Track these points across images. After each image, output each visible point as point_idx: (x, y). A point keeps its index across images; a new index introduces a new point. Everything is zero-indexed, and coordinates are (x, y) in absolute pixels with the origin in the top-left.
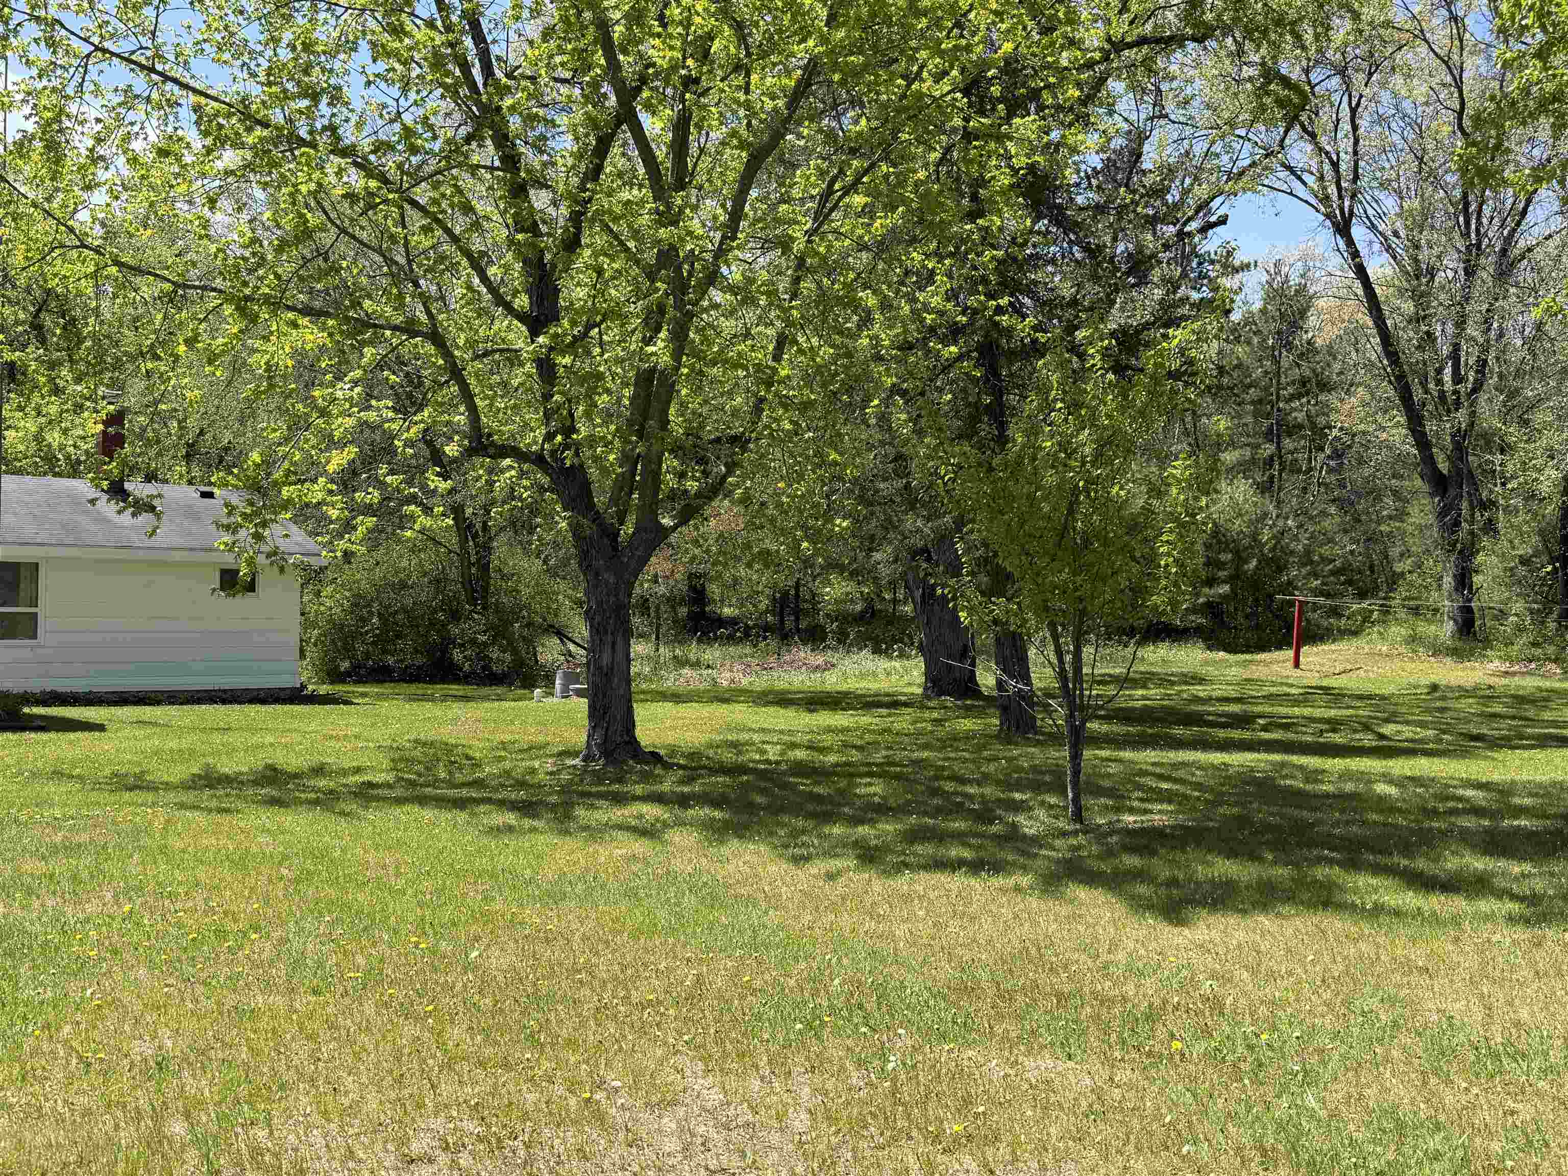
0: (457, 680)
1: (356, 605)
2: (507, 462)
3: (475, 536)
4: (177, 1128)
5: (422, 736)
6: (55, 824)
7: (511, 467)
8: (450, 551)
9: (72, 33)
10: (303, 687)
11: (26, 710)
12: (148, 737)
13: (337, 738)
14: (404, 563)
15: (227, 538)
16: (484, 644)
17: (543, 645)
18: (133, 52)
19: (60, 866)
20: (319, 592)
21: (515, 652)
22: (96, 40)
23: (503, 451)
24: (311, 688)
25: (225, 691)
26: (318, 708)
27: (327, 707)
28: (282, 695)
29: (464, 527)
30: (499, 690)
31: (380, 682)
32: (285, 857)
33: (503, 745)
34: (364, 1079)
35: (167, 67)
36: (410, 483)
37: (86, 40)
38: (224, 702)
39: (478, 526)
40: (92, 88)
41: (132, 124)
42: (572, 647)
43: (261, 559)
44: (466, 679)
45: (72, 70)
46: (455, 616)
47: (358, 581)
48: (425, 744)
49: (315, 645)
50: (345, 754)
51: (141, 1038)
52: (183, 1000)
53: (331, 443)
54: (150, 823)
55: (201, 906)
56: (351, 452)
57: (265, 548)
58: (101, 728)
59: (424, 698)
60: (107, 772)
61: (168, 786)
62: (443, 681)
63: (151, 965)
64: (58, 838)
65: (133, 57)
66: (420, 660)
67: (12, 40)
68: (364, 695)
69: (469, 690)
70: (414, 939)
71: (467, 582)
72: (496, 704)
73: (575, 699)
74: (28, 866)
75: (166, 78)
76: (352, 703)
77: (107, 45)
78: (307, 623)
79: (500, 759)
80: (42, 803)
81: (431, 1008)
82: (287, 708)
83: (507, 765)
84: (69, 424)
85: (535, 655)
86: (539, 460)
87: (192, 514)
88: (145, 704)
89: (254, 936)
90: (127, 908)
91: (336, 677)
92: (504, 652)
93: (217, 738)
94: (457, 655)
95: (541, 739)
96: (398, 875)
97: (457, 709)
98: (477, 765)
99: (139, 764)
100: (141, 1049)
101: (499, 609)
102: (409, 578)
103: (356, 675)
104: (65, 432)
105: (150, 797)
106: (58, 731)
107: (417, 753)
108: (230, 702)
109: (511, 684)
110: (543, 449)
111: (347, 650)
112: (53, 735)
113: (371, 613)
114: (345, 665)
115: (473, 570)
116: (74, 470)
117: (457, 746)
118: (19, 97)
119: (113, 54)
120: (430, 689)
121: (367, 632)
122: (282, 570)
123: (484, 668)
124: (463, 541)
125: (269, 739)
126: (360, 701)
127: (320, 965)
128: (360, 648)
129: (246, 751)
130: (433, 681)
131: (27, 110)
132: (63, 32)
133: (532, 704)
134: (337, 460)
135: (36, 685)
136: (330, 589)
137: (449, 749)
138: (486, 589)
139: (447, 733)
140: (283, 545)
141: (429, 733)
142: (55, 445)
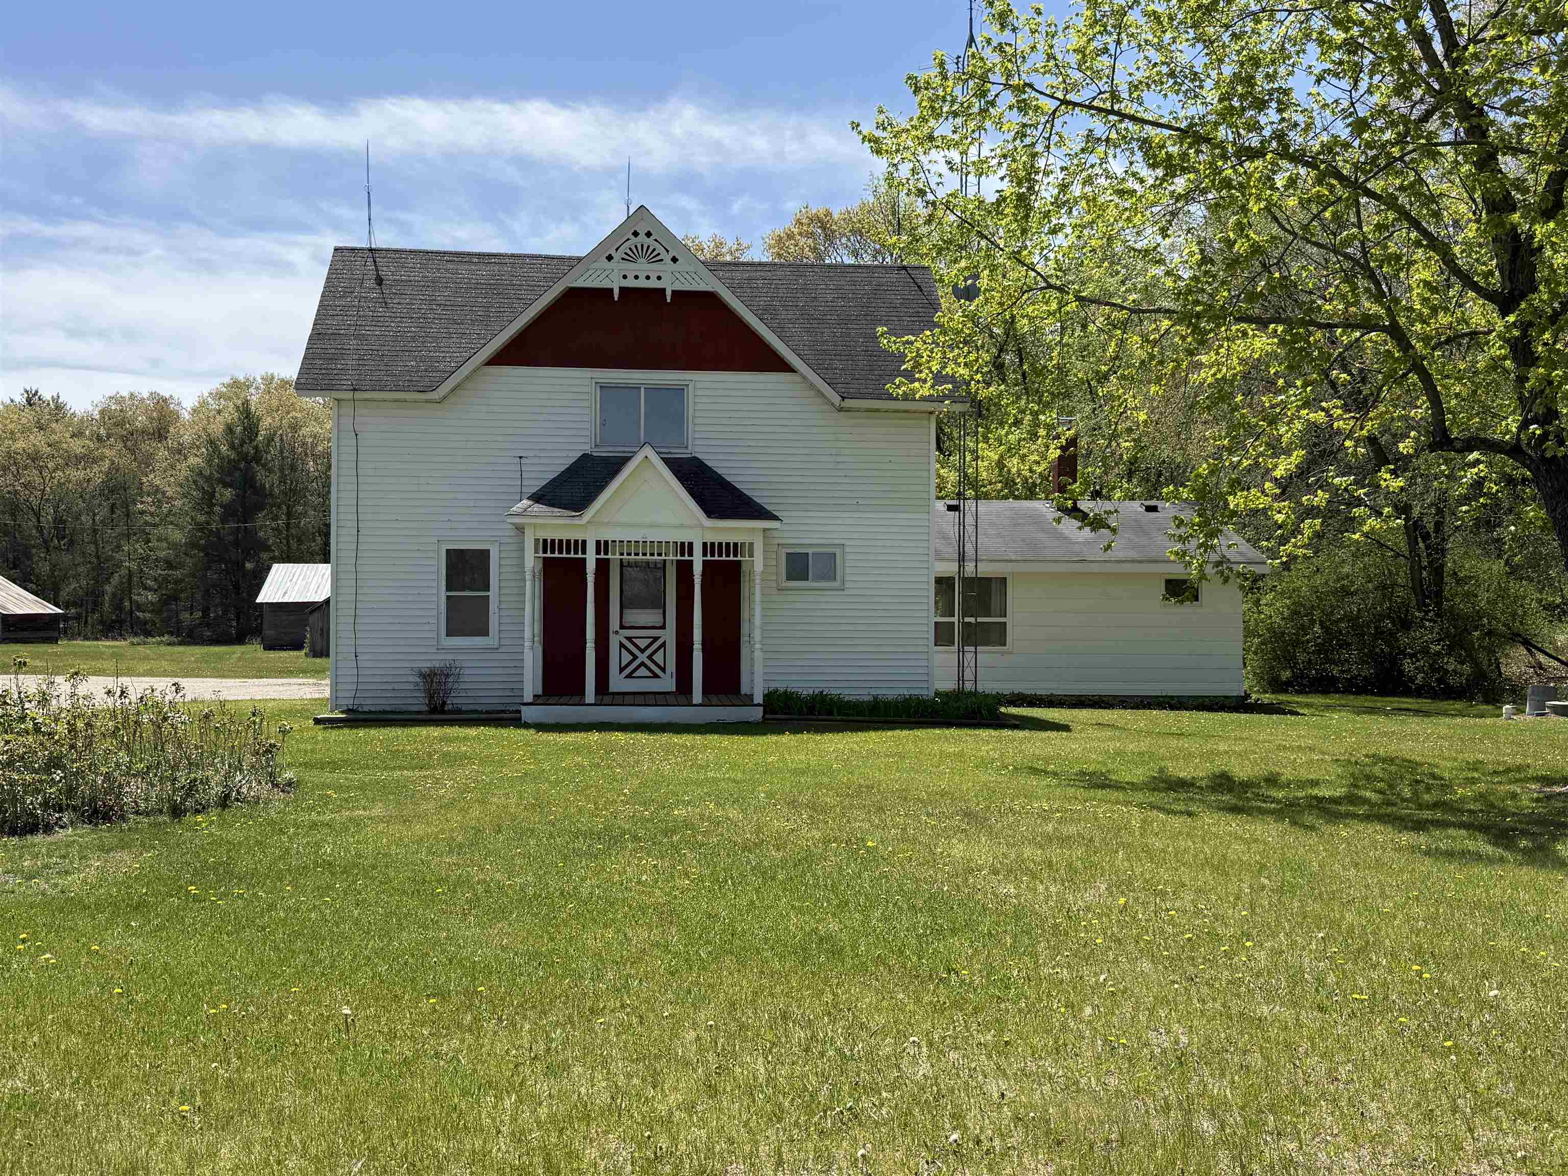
0: (1407, 692)
1: (1295, 613)
2: (1475, 455)
3: (1426, 537)
4: (1207, 1126)
5: (1382, 752)
6: (1045, 816)
7: (1477, 462)
8: (1398, 555)
9: (1041, 93)
10: (1247, 696)
11: (1003, 709)
12: (1111, 739)
13: (1291, 749)
14: (1346, 569)
15: (1178, 547)
16: (1438, 654)
17: (1507, 656)
18: (1094, 98)
19: (1055, 853)
20: (1259, 600)
21: (1476, 663)
22: (1059, 95)
23: (1470, 445)
24: (1254, 696)
25: (1172, 697)
26: (1264, 717)
27: (1274, 717)
28: (1227, 702)
29: (1414, 529)
30: (1459, 705)
31: (1325, 692)
32: (1263, 867)
33: (1475, 766)
34: (1390, 1107)
35: (1123, 105)
36: (1359, 483)
37: (1052, 97)
38: (1172, 708)
39: (1430, 527)
40: (1057, 138)
41: (1092, 166)
42: (1542, 658)
43: (1209, 569)
44: (1419, 693)
45: (1040, 127)
46: (1406, 625)
47: (1298, 589)
48: (1384, 760)
49: (1256, 653)
50: (1301, 765)
51: (1156, 1030)
52: (1189, 998)
53: (1277, 449)
54: (1129, 822)
55: (1190, 907)
56: (1298, 456)
57: (1214, 557)
58: (1066, 728)
59: (1372, 711)
60: (1076, 769)
61: (1134, 786)
62: (1393, 694)
63: (1153, 960)
64: (1050, 828)
65: (1095, 103)
66: (1368, 671)
67: (991, 110)
68: (1308, 705)
69: (1425, 703)
70: (1415, 967)
71: (1417, 586)
72: (1459, 720)
73: (1554, 718)
74: (1027, 852)
75: (1123, 116)
76: (1297, 714)
77: (1070, 97)
78: (1249, 633)
79: (1473, 781)
80: (1030, 796)
81: (1449, 1044)
82: (1235, 716)
83: (1482, 787)
84: (1026, 451)
85: (1498, 667)
86: (1514, 450)
87: (1139, 528)
88: (1101, 707)
89: (1248, 944)
90: (1122, 901)
91: (1278, 686)
92: (1462, 663)
93: (1173, 742)
94: (1408, 666)
95: (1519, 760)
96: (1383, 895)
97: (1414, 724)
98: (1446, 787)
99: (1105, 764)
100: (1160, 1041)
101: (1454, 616)
102: (1352, 582)
103: (1300, 685)
104: (1023, 458)
105: (1121, 796)
106: (1030, 730)
107: (1377, 770)
108: (1178, 709)
109: (1471, 700)
110: (1518, 439)
111: (1289, 660)
112: (1026, 733)
113: (1312, 622)
114: (1286, 675)
115: (1424, 574)
116: (1031, 493)
117: (1422, 764)
118: (994, 162)
119: (1075, 105)
120: (1379, 702)
121: (1308, 641)
122: (1226, 580)
123: (1440, 681)
124: (1412, 543)
125: (1223, 747)
126: (1306, 711)
127: (1320, 981)
128: (1301, 657)
129: (1201, 756)
130: (1383, 693)
131: (1002, 172)
132: (1034, 94)
133: (1501, 721)
134: (1283, 467)
135: (1007, 688)
136: (1270, 596)
137: (1412, 765)
138: (1439, 594)
139: (1409, 749)
140: (1231, 555)
141: (1389, 748)
142: (1014, 470)
